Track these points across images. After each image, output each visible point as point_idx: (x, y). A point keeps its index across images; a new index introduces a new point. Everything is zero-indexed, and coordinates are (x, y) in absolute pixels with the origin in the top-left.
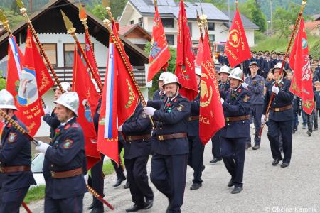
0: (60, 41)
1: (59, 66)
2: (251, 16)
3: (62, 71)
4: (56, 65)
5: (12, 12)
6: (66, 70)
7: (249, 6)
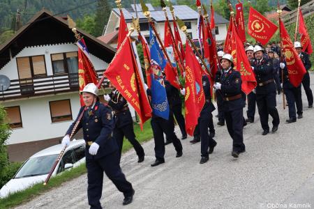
0: (47, 53)
1: (48, 74)
2: (223, 13)
3: (51, 79)
4: (46, 74)
5: (12, 31)
6: (55, 78)
7: (221, 4)
